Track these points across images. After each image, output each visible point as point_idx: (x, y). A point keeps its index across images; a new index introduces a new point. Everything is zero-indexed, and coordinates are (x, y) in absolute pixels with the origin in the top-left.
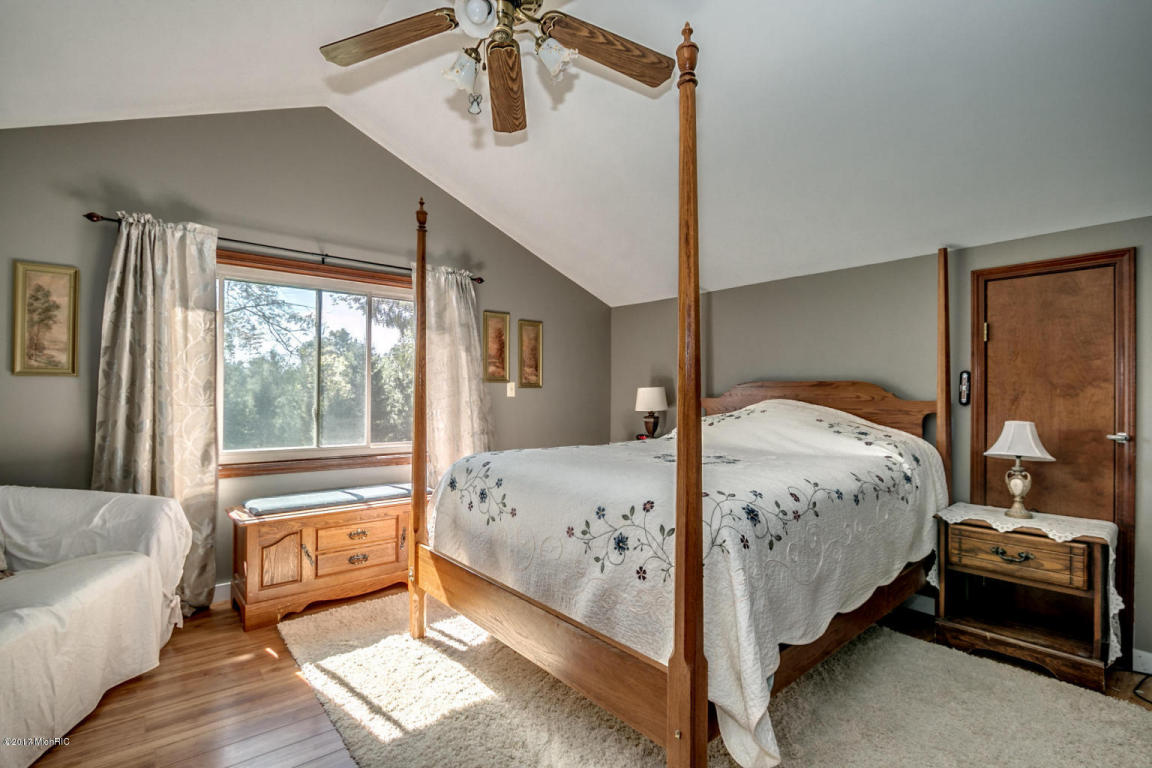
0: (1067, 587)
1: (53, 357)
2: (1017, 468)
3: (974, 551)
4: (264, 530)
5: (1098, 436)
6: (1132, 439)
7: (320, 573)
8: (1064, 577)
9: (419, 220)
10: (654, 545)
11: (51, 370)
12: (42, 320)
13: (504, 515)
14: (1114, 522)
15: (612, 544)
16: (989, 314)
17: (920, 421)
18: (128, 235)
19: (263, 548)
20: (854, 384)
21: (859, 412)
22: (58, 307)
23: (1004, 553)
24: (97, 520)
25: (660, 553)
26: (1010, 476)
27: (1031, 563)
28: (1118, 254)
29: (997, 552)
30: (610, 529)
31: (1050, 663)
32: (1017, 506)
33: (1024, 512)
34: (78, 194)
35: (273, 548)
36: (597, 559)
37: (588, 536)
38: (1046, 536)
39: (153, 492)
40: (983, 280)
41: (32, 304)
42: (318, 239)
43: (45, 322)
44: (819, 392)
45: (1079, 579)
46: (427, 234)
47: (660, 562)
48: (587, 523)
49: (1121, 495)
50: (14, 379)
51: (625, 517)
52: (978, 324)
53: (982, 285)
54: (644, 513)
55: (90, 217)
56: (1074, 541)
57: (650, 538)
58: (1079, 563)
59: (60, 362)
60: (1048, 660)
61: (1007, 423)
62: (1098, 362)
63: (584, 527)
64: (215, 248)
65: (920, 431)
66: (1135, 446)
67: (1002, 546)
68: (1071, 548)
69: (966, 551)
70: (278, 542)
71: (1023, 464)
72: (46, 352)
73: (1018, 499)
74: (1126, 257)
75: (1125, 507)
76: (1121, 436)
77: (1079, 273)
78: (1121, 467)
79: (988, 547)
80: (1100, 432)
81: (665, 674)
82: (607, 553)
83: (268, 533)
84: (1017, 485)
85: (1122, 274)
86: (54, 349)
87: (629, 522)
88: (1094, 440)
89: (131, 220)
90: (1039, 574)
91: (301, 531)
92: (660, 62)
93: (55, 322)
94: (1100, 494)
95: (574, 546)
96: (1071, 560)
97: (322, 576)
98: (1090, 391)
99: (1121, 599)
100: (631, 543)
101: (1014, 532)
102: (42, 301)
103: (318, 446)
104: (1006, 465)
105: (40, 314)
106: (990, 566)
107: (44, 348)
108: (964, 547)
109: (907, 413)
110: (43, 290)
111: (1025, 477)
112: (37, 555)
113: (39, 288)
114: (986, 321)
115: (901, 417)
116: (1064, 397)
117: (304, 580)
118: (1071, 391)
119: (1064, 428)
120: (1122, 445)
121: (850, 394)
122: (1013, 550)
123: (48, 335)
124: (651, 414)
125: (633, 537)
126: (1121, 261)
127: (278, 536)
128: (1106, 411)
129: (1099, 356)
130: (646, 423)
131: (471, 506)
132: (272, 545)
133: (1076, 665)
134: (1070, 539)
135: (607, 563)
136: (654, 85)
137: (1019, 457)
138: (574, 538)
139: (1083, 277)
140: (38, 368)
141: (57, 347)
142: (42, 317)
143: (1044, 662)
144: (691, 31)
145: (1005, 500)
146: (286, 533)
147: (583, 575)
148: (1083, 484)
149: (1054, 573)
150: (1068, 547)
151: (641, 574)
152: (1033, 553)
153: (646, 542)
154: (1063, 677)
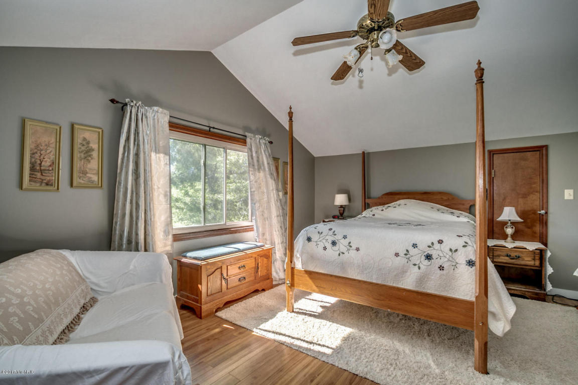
0: (533, 266)
1: (91, 178)
2: (509, 224)
3: (499, 256)
4: (209, 267)
5: (534, 212)
6: (546, 213)
7: (229, 287)
8: (532, 263)
9: (289, 115)
10: (448, 256)
11: (90, 186)
12: (86, 157)
13: (351, 252)
14: (540, 242)
15: (423, 258)
16: (494, 167)
17: (468, 208)
18: (131, 112)
19: (208, 277)
20: (440, 193)
21: (443, 204)
22: (93, 150)
23: (510, 256)
24: (131, 267)
25: (451, 259)
26: (506, 227)
27: (520, 258)
28: (542, 147)
29: (507, 256)
30: (420, 252)
31: (527, 294)
32: (509, 239)
33: (512, 241)
34: (102, 87)
35: (212, 276)
36: (415, 265)
37: (408, 256)
38: (526, 249)
39: (146, 250)
40: (492, 153)
41: (81, 148)
42: (208, 119)
43: (87, 158)
44: (425, 196)
45: (537, 263)
46: (293, 122)
47: (451, 262)
48: (407, 251)
49: (542, 233)
50: (73, 191)
51: (429, 247)
52: (490, 171)
53: (492, 155)
54: (439, 244)
55: (113, 101)
56: (536, 250)
57: (445, 254)
58: (537, 257)
59: (94, 181)
60: (527, 293)
61: (505, 208)
62: (534, 186)
63: (406, 252)
64: (168, 122)
65: (469, 211)
66: (547, 215)
67: (509, 254)
68: (535, 252)
69: (496, 256)
70: (213, 273)
71: (511, 223)
72: (87, 175)
73: (509, 236)
74: (544, 148)
75: (544, 237)
76: (543, 212)
77: (528, 153)
78: (543, 223)
79: (505, 254)
80: (535, 211)
81: (474, 303)
82: (421, 262)
83: (210, 269)
84: (509, 231)
85: (542, 154)
86: (91, 174)
87: (431, 248)
88: (533, 213)
89: (132, 104)
90: (523, 263)
91: (221, 267)
92: (420, 62)
93: (92, 159)
94: (535, 233)
95: (401, 260)
96: (534, 257)
97: (229, 289)
98: (531, 196)
99: (552, 269)
100: (434, 257)
101: (514, 248)
102: (86, 146)
103: (204, 224)
104: (504, 224)
105: (84, 154)
106: (505, 261)
107: (87, 173)
108: (494, 255)
109: (463, 204)
110: (86, 140)
111: (512, 228)
112: (103, 288)
113: (85, 139)
114: (493, 169)
115: (461, 206)
116: (522, 198)
117: (223, 291)
118: (525, 196)
119: (522, 209)
120: (543, 215)
121: (438, 197)
122: (513, 254)
123: (89, 166)
124: (341, 206)
125: (434, 254)
126: (543, 150)
127: (213, 270)
128: (537, 203)
129: (535, 183)
130: (339, 210)
131: (325, 248)
132: (211, 274)
133: (537, 294)
134: (534, 249)
135: (421, 266)
136: (410, 70)
137: (510, 220)
138: (399, 257)
139: (529, 154)
140: (84, 184)
141: (93, 172)
142: (86, 155)
143: (525, 294)
144: (481, 63)
145: (505, 237)
146: (215, 268)
147: (406, 272)
148: (529, 230)
149: (529, 262)
150: (533, 252)
151: (441, 268)
152: (521, 255)
153: (442, 255)
154: (532, 298)
